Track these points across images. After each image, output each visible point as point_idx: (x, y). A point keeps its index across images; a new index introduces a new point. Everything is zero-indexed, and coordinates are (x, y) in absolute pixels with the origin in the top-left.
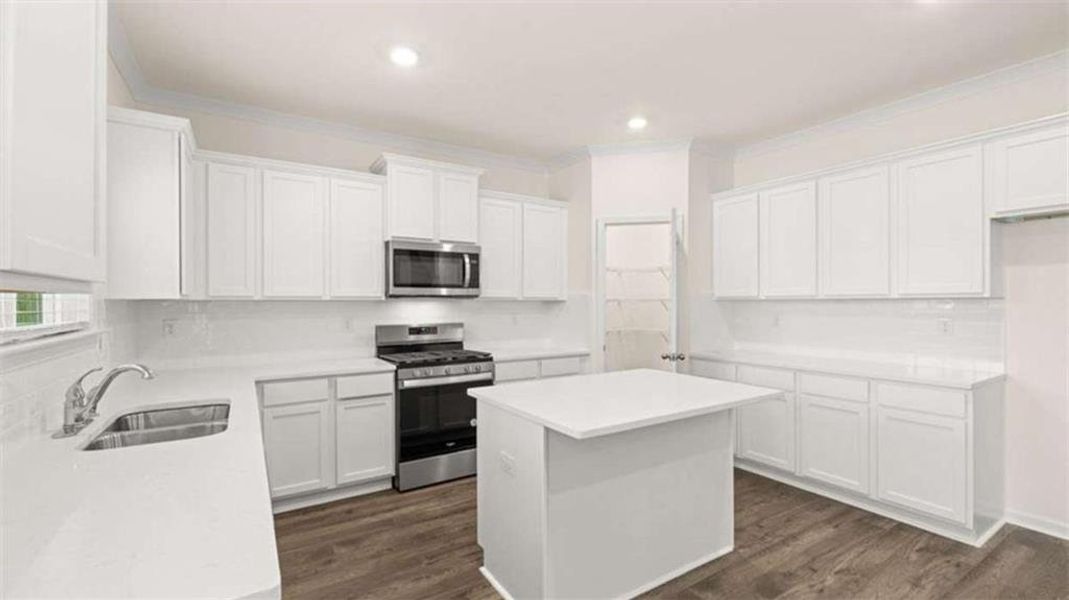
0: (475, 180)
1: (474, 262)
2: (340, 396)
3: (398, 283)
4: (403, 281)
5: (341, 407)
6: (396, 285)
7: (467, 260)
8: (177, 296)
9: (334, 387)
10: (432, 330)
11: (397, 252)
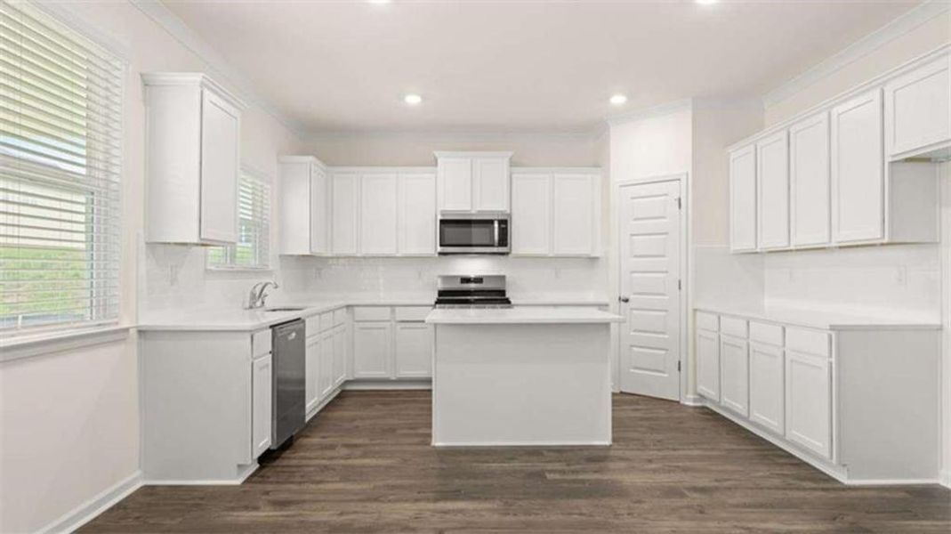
0: (506, 161)
1: (503, 226)
2: (398, 319)
3: (443, 243)
4: (447, 242)
5: (399, 326)
6: (441, 245)
7: (496, 225)
8: (308, 253)
9: (393, 312)
10: (479, 280)
11: (443, 222)
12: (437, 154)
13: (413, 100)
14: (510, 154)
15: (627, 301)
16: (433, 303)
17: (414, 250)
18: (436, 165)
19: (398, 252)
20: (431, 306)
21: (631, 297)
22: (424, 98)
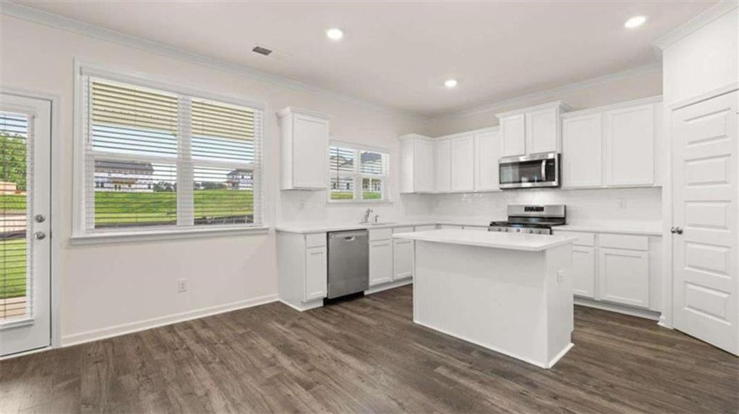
0: (556, 109)
1: (551, 164)
3: (503, 180)
4: (505, 180)
6: (501, 183)
10: (540, 209)
11: (501, 165)
12: (498, 116)
13: (451, 84)
14: (559, 103)
15: (680, 232)
16: (489, 225)
17: (486, 187)
18: (498, 124)
19: (474, 189)
20: (487, 227)
21: (686, 229)
22: (458, 80)
